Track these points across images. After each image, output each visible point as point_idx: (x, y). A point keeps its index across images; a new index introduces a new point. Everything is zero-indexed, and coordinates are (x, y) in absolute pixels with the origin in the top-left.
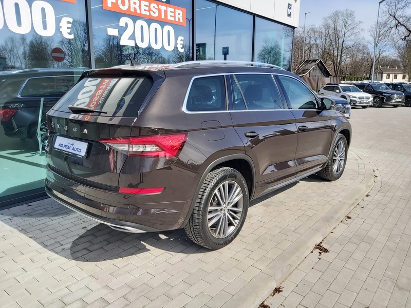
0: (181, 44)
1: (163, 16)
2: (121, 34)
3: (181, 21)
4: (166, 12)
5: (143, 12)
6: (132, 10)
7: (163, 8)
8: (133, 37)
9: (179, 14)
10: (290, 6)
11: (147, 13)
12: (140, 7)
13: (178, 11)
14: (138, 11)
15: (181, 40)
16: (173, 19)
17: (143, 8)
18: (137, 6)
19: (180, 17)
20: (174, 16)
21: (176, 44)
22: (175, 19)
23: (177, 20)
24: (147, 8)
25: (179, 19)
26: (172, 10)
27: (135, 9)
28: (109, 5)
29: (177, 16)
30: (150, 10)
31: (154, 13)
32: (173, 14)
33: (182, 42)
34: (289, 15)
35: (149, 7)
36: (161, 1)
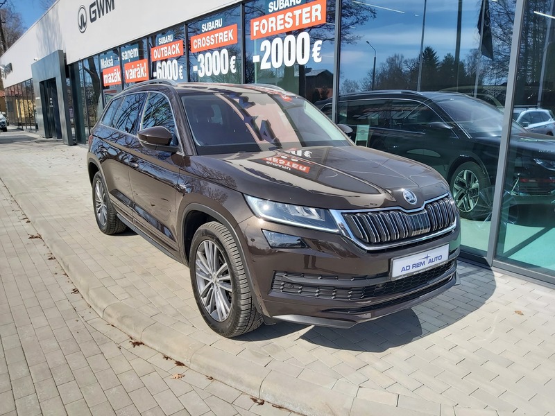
0: (318, 51)
1: (297, 24)
2: (261, 59)
4: (301, 15)
5: (279, 28)
6: (270, 31)
7: (297, 12)
8: (269, 60)
9: (316, 11)
11: (282, 27)
13: (314, 7)
14: (275, 30)
15: (319, 46)
16: (309, 21)
17: (280, 22)
18: (273, 25)
19: (319, 14)
20: (311, 17)
21: (311, 53)
22: (311, 20)
24: (282, 22)
25: (316, 17)
26: (309, 9)
27: (272, 28)
28: (255, 34)
29: (314, 14)
30: (285, 22)
31: (289, 23)
32: (308, 15)
33: (319, 48)
35: (284, 19)
36: (297, 5)
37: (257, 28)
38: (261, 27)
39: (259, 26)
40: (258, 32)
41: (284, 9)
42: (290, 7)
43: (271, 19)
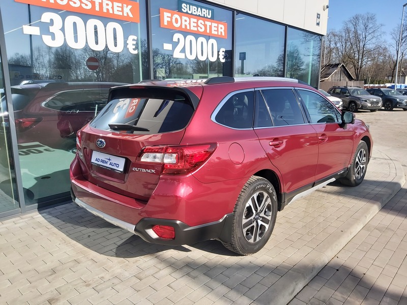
0: (223, 55)
1: (208, 31)
2: (174, 48)
3: (223, 34)
4: (211, 27)
5: (192, 28)
6: (183, 27)
7: (208, 24)
8: (183, 51)
9: (221, 28)
10: (318, 16)
11: (195, 29)
12: (190, 24)
13: (220, 26)
14: (188, 28)
15: (223, 52)
16: (216, 33)
17: (192, 24)
18: (187, 23)
19: (222, 30)
20: (218, 31)
21: (218, 55)
22: (218, 33)
23: (220, 34)
24: (195, 25)
25: (221, 32)
26: (216, 25)
27: (186, 26)
28: (166, 23)
29: (220, 30)
30: (198, 26)
31: (201, 28)
32: (216, 29)
34: (318, 24)
35: (197, 23)
36: (207, 18)
37: (169, 19)
38: (174, 21)
39: (171, 18)
40: (170, 23)
41: (196, 15)
42: (202, 17)
43: (184, 18)
